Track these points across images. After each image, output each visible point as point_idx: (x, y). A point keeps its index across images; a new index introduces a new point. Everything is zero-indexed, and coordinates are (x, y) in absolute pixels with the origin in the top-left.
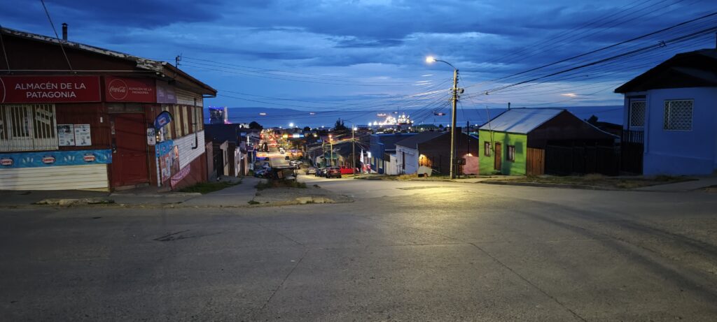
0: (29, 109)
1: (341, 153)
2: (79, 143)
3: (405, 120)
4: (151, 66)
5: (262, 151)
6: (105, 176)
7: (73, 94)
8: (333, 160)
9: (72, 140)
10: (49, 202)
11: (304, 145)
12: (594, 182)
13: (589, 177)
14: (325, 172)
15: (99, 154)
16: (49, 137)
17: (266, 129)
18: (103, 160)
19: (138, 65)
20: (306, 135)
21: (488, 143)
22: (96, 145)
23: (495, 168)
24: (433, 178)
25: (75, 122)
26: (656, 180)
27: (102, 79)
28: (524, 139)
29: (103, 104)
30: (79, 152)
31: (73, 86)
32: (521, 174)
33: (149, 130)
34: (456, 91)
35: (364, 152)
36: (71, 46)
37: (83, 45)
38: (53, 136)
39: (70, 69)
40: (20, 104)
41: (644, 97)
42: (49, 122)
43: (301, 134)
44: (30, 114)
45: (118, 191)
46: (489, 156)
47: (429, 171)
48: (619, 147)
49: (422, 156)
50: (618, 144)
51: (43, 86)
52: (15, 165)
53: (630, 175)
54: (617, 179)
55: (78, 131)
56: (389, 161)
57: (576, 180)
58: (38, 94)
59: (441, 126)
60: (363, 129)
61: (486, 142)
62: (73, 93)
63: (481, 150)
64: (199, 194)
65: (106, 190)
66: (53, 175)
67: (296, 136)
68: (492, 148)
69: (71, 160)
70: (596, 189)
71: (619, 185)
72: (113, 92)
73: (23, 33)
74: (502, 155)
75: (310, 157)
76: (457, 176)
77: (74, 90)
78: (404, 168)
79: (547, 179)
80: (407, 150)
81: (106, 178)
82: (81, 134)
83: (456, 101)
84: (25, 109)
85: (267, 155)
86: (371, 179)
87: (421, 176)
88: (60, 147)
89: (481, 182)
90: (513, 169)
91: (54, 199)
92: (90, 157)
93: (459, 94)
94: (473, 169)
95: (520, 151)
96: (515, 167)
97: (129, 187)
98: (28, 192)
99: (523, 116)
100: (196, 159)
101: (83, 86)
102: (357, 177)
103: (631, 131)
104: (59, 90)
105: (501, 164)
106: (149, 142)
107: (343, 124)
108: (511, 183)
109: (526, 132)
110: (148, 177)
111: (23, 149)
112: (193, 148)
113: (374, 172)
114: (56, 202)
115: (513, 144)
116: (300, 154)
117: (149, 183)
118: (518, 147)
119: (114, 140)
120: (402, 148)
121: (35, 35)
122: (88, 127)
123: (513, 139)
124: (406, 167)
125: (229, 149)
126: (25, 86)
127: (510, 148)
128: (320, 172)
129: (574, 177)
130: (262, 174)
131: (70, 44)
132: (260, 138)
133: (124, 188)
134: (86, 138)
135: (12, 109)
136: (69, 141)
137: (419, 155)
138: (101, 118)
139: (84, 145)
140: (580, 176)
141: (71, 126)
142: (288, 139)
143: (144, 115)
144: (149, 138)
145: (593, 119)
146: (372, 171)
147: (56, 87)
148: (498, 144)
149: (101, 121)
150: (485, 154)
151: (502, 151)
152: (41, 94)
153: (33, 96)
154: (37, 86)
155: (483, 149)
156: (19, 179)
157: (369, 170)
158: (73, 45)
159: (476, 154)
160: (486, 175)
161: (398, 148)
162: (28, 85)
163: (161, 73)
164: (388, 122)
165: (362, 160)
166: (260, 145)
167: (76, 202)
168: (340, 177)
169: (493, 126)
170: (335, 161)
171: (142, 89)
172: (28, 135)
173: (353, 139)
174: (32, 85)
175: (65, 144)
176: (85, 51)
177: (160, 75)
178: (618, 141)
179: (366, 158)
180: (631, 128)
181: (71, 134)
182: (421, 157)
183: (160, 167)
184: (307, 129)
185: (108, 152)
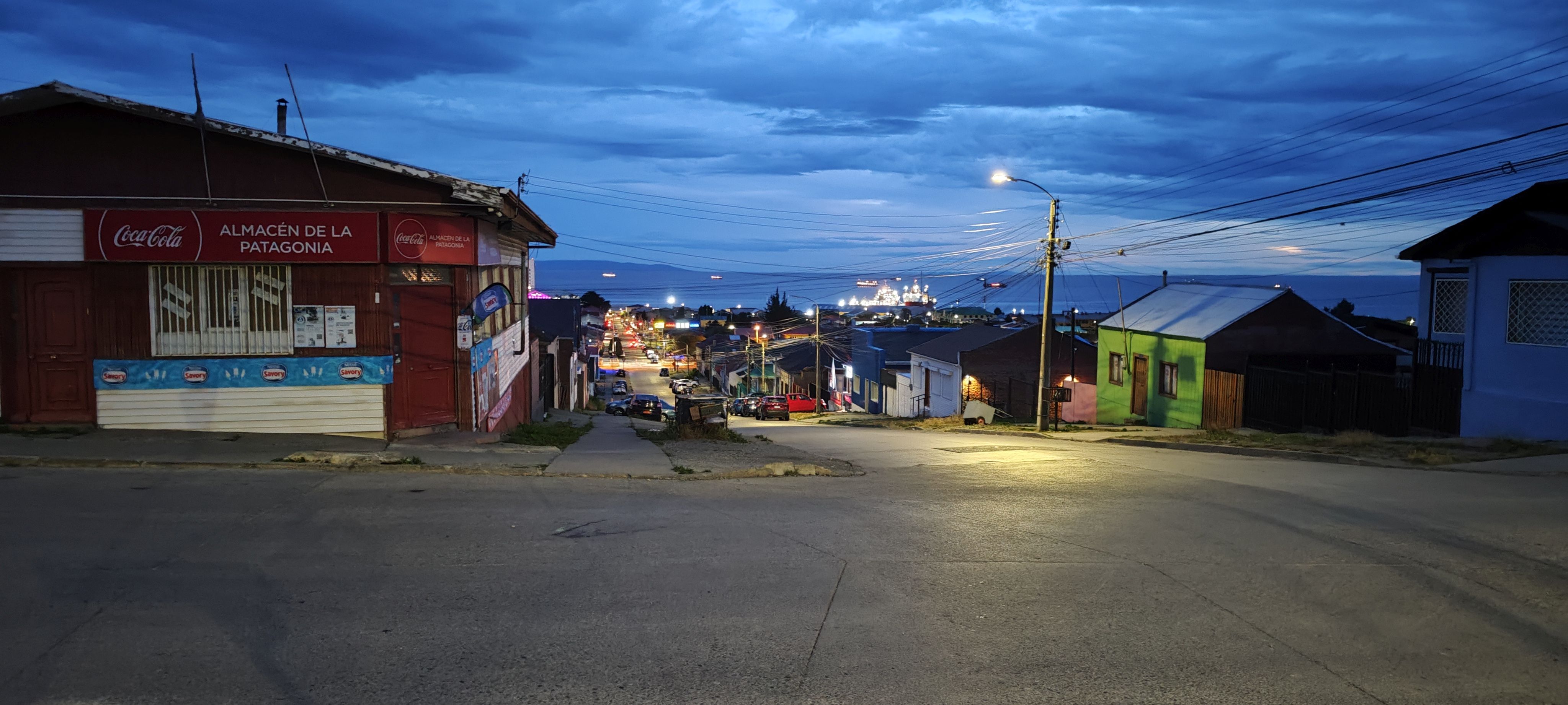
0: (242, 275)
1: (782, 365)
2: (332, 343)
3: (918, 296)
4: (480, 195)
5: (611, 356)
6: (379, 408)
7: (327, 248)
8: (767, 380)
9: (319, 337)
10: (309, 457)
11: (702, 346)
12: (1356, 448)
13: (1346, 438)
14: (753, 407)
15: (369, 365)
16: (276, 328)
17: (617, 308)
18: (377, 376)
19: (455, 194)
20: (704, 323)
21: (1119, 356)
22: (363, 348)
23: (1133, 411)
24: (999, 428)
25: (328, 301)
26: (1490, 449)
27: (383, 217)
28: (1199, 351)
29: (382, 265)
30: (332, 360)
31: (328, 232)
32: (1190, 426)
33: (462, 320)
34: (1052, 244)
35: (838, 365)
36: (331, 155)
37: (353, 153)
38: (285, 327)
39: (325, 200)
40: (227, 264)
41: (1465, 270)
42: (275, 300)
43: (692, 321)
44: (243, 284)
45: (400, 440)
46: (1119, 383)
47: (988, 412)
48: (1408, 375)
49: (968, 378)
50: (1405, 369)
51: (273, 231)
52: (211, 382)
53: (1434, 436)
54: (1408, 443)
55: (331, 319)
56: (894, 386)
57: (1315, 443)
58: (261, 246)
59: (998, 311)
60: (828, 313)
61: (1112, 355)
62: (327, 244)
63: (1102, 371)
64: (555, 449)
65: (380, 436)
66: (279, 405)
67: (682, 325)
68: (1127, 367)
69: (317, 375)
70: (1363, 464)
71: (1412, 457)
72: (402, 245)
73: (243, 128)
74: (1150, 382)
75: (713, 373)
76: (1052, 426)
77: (329, 239)
78: (927, 402)
79: (1253, 438)
80: (934, 365)
81: (381, 413)
82: (338, 324)
83: (1053, 265)
84: (235, 273)
85: (619, 365)
86: (857, 424)
87: (970, 421)
88: (296, 349)
89: (1110, 440)
90: (1172, 414)
91: (318, 453)
92: (351, 369)
93: (1059, 251)
94: (1082, 412)
95: (1190, 376)
96: (1177, 409)
97: (421, 431)
98: (236, 437)
99: (1196, 301)
100: (518, 376)
101: (346, 231)
102: (825, 419)
103: (1435, 343)
104: (302, 238)
105: (1146, 401)
106: (460, 344)
107: (784, 302)
108: (1175, 444)
109: (1203, 336)
110: (455, 411)
111: (228, 352)
112: (516, 353)
113: (859, 409)
114: (323, 459)
115: (1174, 359)
116: (693, 365)
117: (457, 424)
118: (1185, 366)
119: (397, 337)
120: (923, 360)
121: (266, 133)
122: (351, 311)
123: (1175, 350)
124: (932, 399)
125: (560, 352)
126: (238, 230)
127: (1168, 368)
128: (741, 407)
129: (1311, 437)
130: (624, 407)
131: (329, 150)
132: (605, 328)
133: (412, 432)
134: (345, 333)
135: (211, 272)
136: (315, 338)
137: (963, 377)
138: (377, 295)
139: (342, 346)
140: (1326, 434)
141: (319, 308)
142: (666, 331)
143: (452, 289)
144: (460, 335)
145: (1345, 308)
146: (855, 407)
147: (297, 234)
148: (1140, 359)
149: (377, 300)
150: (1111, 379)
151: (1150, 374)
152: (268, 247)
153: (253, 248)
154: (261, 230)
155: (1107, 370)
156: (216, 411)
157: (847, 405)
158: (334, 152)
159: (1090, 377)
160: (1112, 424)
161: (915, 360)
162: (244, 227)
163: (497, 210)
164: (881, 298)
165: (832, 384)
166: (606, 343)
167: (362, 459)
168: (787, 419)
169: (1131, 319)
170: (770, 382)
171: (452, 238)
172: (237, 324)
173: (816, 336)
174: (252, 227)
175: (306, 344)
176: (356, 164)
177: (494, 213)
178: (1405, 360)
179: (841, 377)
180: (1436, 335)
181: (319, 325)
182: (966, 382)
183: (475, 393)
184: (705, 311)
185: (386, 361)
